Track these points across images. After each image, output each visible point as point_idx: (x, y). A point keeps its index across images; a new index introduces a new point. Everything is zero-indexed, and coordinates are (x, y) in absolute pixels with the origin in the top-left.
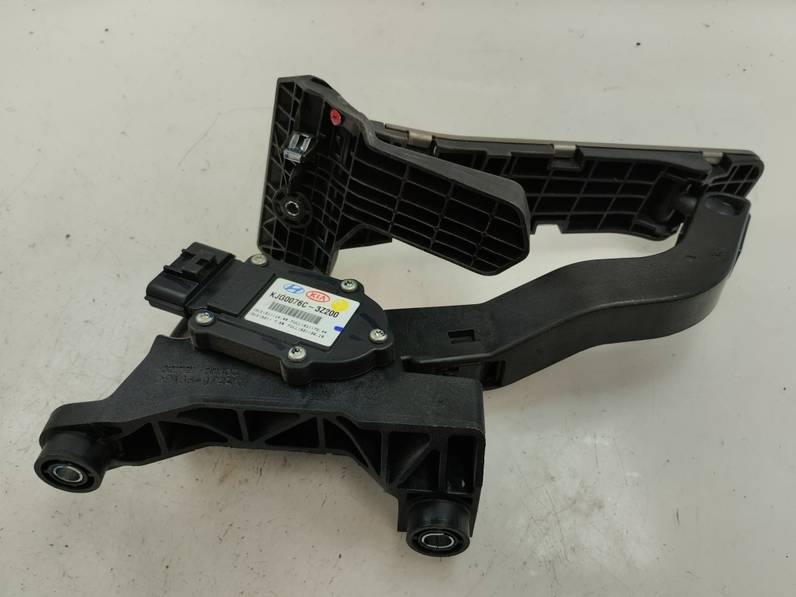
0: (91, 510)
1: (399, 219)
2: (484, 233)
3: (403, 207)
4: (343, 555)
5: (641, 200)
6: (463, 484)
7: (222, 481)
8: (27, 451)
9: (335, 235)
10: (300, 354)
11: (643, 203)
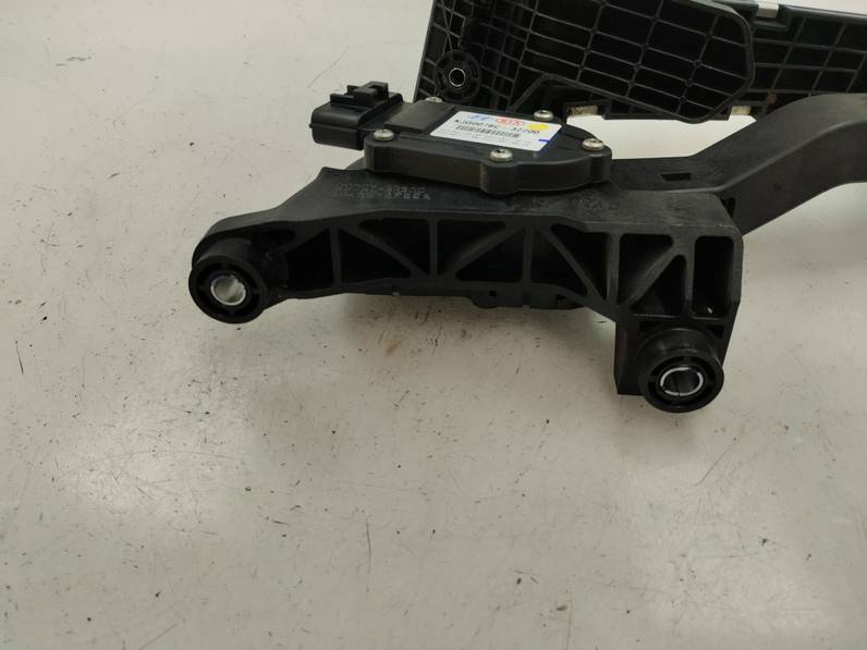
0: (235, 379)
1: (592, 62)
2: (698, 63)
3: (599, 43)
4: (550, 420)
5: (851, 75)
6: (710, 311)
7: (390, 351)
8: (154, 326)
9: (509, 98)
10: (506, 155)
11: (854, 78)
